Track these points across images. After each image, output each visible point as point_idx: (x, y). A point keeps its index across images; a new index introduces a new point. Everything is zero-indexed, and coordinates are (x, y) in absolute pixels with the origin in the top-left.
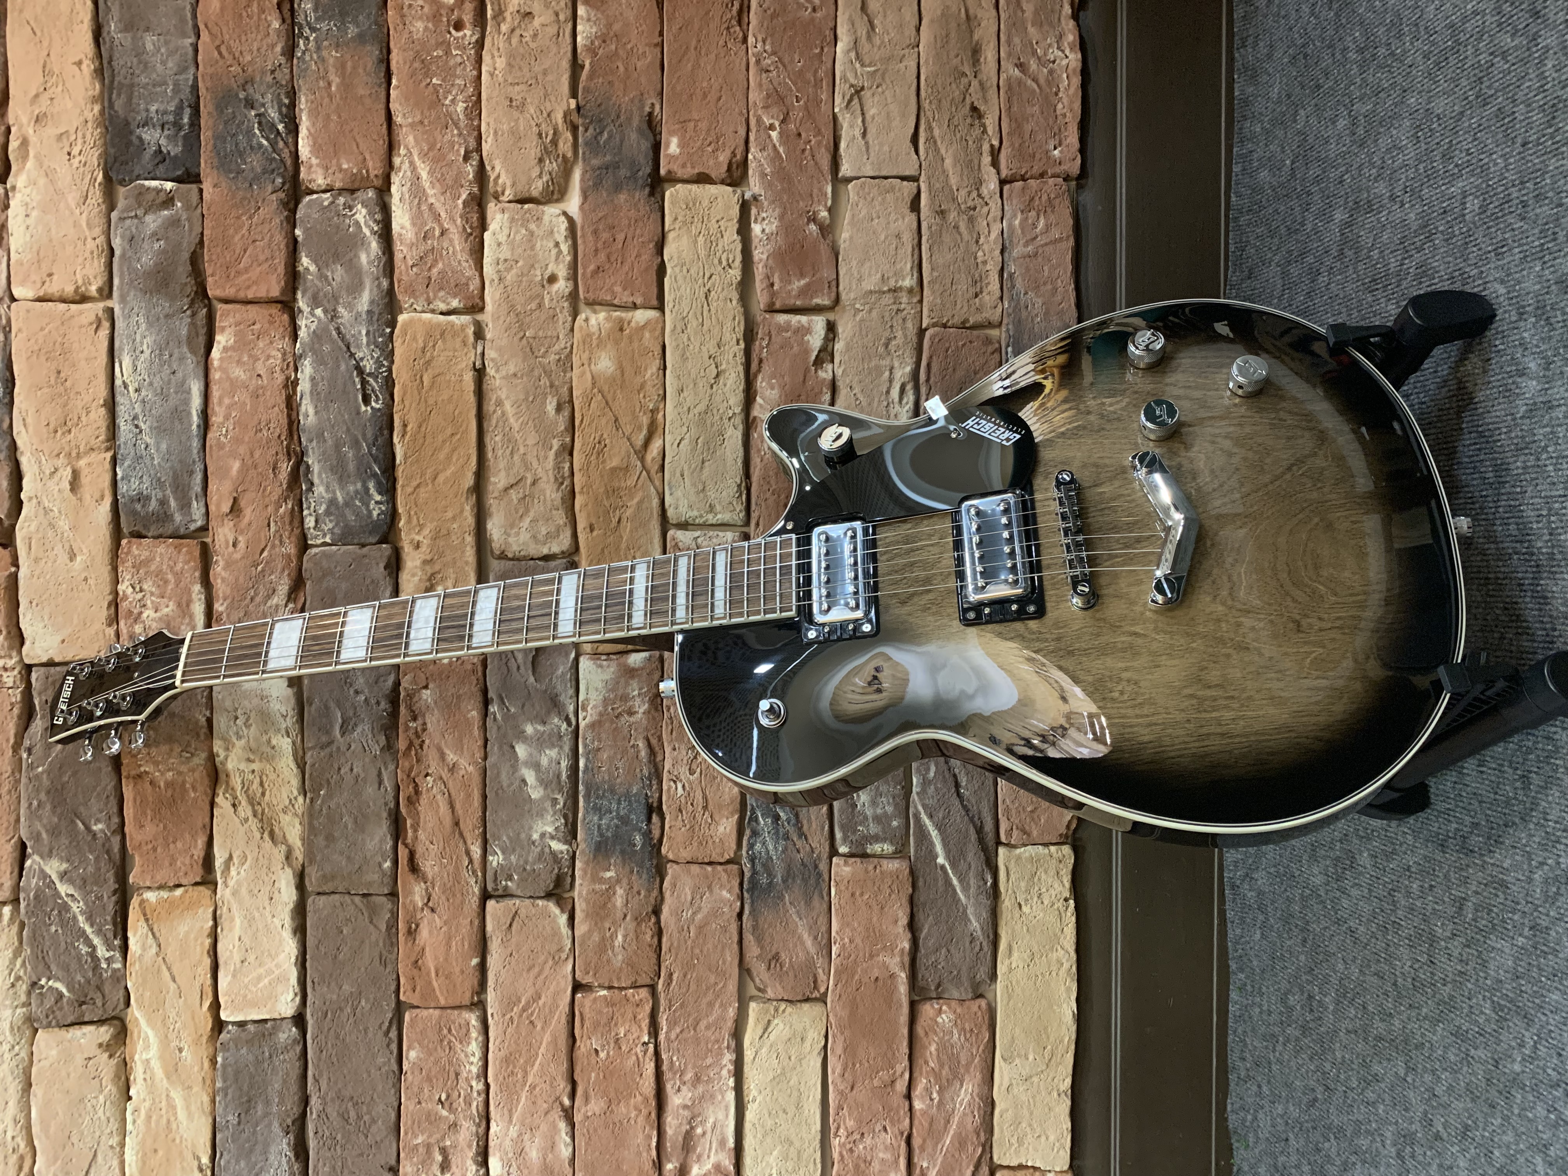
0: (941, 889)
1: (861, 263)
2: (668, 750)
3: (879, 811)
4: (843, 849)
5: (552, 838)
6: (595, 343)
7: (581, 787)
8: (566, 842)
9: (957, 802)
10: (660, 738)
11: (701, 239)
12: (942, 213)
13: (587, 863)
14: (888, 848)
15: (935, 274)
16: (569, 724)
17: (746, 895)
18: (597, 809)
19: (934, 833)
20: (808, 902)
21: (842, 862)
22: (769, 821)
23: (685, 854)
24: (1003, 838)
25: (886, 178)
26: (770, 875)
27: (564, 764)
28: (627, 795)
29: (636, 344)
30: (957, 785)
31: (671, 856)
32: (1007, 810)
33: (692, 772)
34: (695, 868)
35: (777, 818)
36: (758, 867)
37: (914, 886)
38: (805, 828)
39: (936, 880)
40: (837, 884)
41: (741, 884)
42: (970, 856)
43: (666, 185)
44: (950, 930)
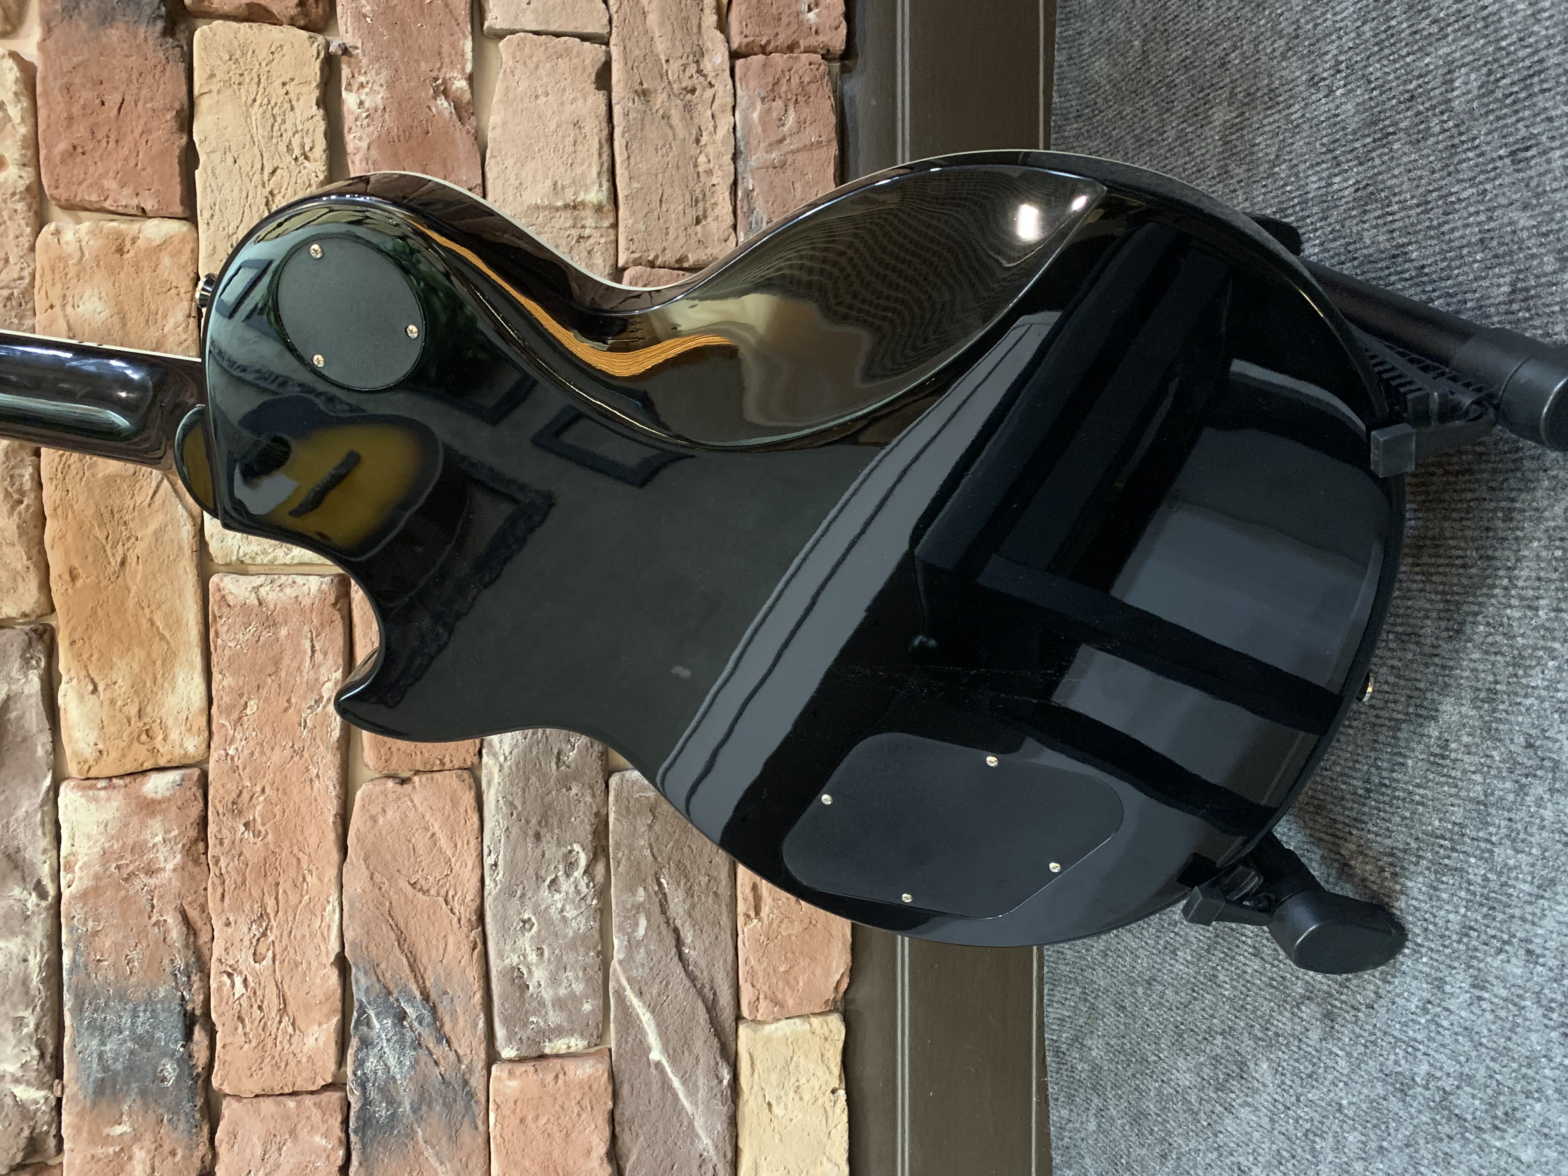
0: (656, 1097)
1: (521, 162)
2: (217, 924)
3: (562, 992)
4: (507, 1052)
5: (17, 1081)
6: (72, 271)
7: (66, 996)
8: (41, 1086)
9: (679, 969)
10: (203, 908)
11: (256, 111)
12: (644, 94)
13: (81, 1115)
14: (576, 1043)
15: (636, 185)
16: (42, 894)
17: (353, 1138)
18: (97, 1028)
19: (646, 1018)
20: (454, 1138)
21: (505, 1075)
22: (388, 1022)
23: (252, 1086)
24: (745, 1012)
25: (558, 35)
26: (392, 1102)
27: (34, 962)
28: (150, 1001)
29: (147, 275)
30: (679, 943)
31: (227, 1089)
32: (752, 972)
33: (257, 958)
34: (267, 1106)
35: (402, 1016)
36: (373, 1094)
37: (615, 1096)
38: (447, 1028)
39: (648, 1084)
40: (498, 1107)
41: (346, 1122)
42: (699, 1046)
43: (199, 21)
44: (669, 1153)
